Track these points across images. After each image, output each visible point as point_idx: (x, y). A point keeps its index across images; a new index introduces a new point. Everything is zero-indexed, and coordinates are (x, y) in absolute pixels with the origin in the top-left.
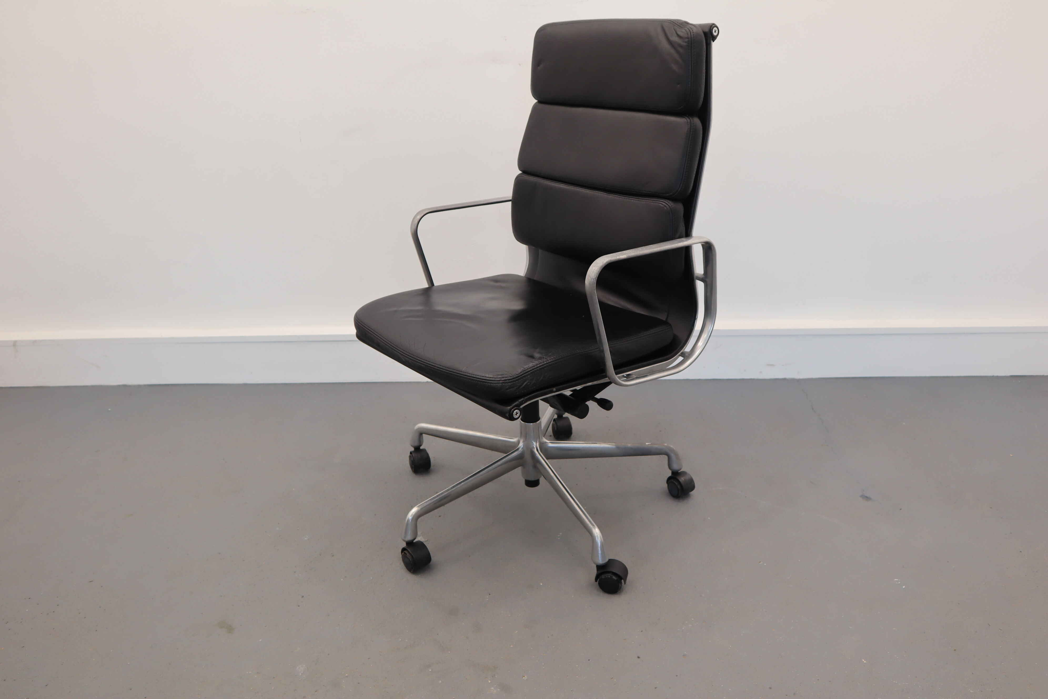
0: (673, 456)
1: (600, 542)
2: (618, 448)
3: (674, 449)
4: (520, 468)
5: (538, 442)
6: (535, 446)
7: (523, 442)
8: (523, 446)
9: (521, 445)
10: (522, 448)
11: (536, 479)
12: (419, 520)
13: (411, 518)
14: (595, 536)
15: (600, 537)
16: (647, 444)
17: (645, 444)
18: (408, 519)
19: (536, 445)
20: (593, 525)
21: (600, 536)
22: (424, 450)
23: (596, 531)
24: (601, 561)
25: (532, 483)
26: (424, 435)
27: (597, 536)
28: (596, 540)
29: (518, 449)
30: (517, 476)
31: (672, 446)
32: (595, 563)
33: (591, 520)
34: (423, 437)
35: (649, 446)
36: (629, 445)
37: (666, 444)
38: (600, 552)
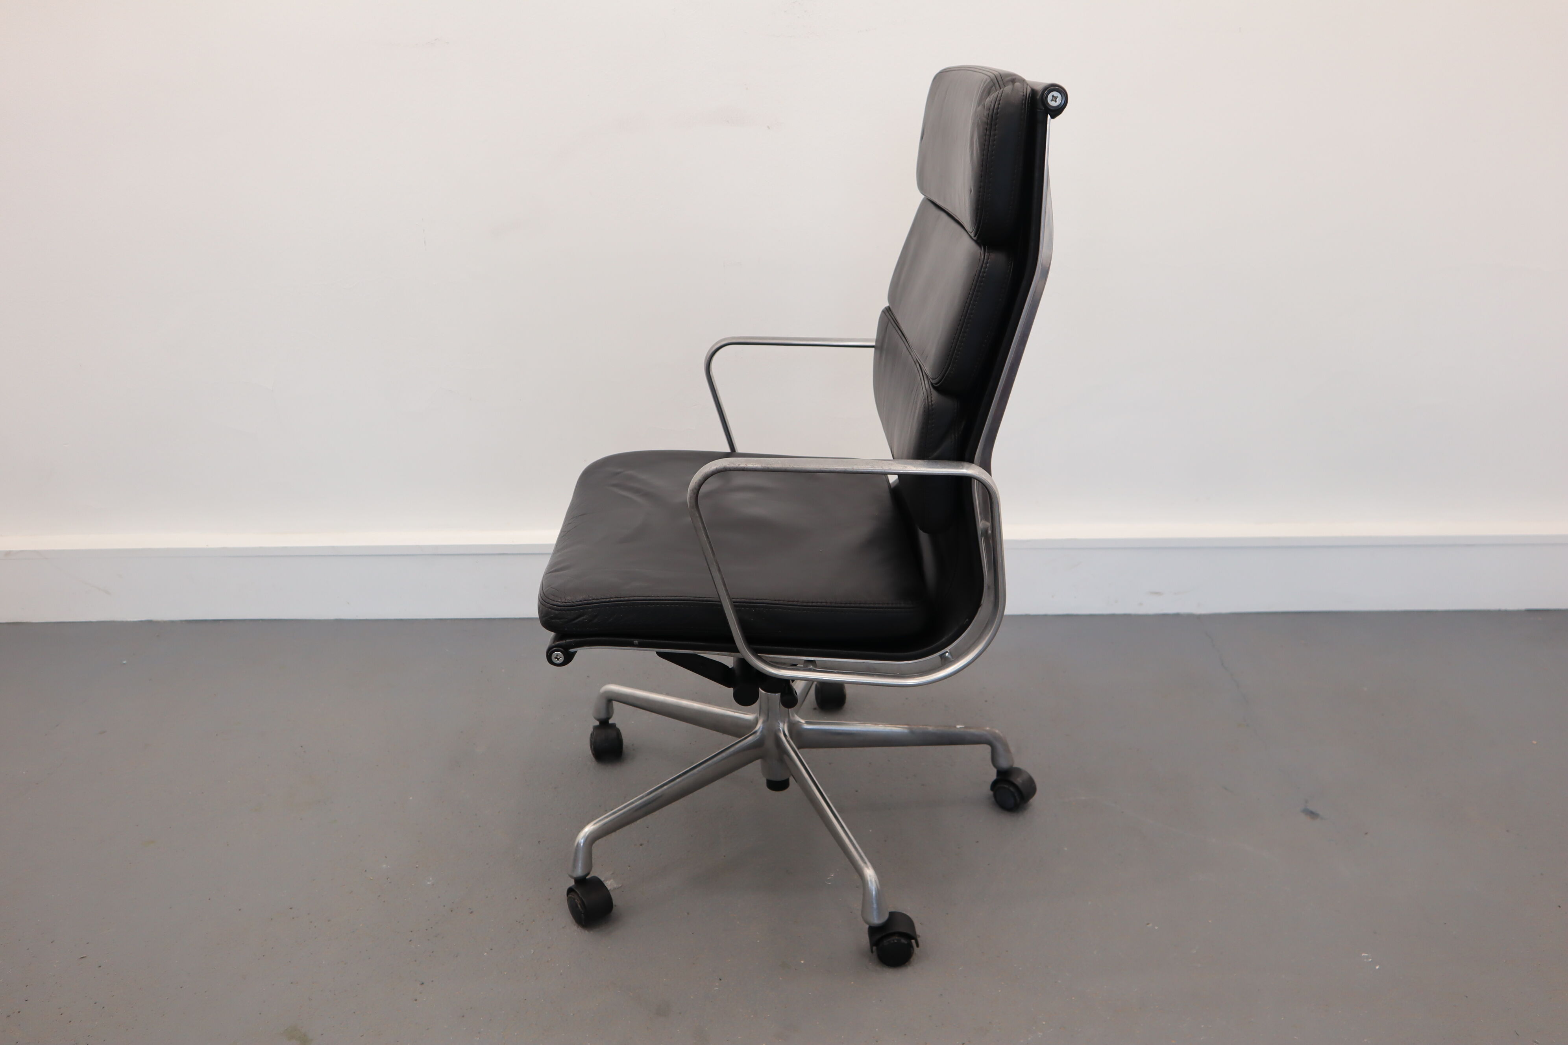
0: (999, 746)
1: (875, 889)
2: (912, 732)
3: (1001, 735)
4: (759, 762)
5: (786, 722)
6: (781, 729)
7: (764, 722)
8: (763, 728)
9: (759, 726)
10: (762, 732)
11: (784, 778)
12: (597, 842)
13: (582, 841)
14: (867, 881)
15: (876, 883)
16: (958, 727)
17: (955, 727)
18: (578, 843)
19: (784, 727)
20: (865, 863)
21: (875, 881)
22: (614, 725)
23: (869, 873)
24: (877, 920)
25: (777, 785)
26: (614, 702)
27: (871, 881)
28: (868, 887)
29: (755, 732)
30: (755, 772)
31: (997, 731)
32: (866, 922)
33: (863, 854)
34: (612, 703)
35: (962, 730)
36: (930, 729)
37: (988, 728)
38: (875, 906)
